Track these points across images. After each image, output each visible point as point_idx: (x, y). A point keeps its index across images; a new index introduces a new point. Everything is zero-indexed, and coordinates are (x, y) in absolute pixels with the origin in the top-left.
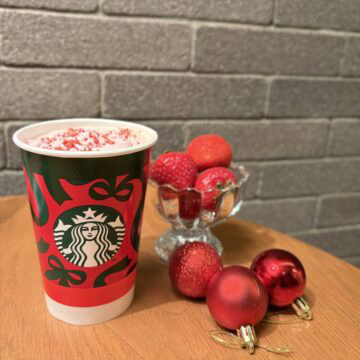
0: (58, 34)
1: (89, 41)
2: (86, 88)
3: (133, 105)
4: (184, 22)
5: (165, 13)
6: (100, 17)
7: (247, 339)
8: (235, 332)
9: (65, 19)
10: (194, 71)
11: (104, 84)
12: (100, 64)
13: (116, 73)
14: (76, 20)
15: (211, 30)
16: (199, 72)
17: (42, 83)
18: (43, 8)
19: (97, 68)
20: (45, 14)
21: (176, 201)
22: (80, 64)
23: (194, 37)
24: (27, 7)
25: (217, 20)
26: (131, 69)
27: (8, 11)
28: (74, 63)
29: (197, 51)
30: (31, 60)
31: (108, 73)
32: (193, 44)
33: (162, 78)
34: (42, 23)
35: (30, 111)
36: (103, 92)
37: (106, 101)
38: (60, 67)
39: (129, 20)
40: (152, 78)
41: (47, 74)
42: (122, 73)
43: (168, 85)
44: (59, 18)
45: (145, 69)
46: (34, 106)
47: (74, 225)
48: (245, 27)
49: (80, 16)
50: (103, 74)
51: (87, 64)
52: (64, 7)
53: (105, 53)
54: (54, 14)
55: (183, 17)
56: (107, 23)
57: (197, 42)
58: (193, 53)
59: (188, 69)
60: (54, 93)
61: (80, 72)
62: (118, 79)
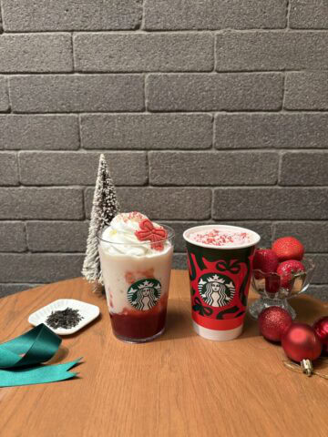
0: (185, 164)
1: (205, 168)
2: (201, 199)
3: (234, 210)
4: (273, 151)
5: (260, 146)
6: (213, 151)
7: (306, 367)
8: (299, 364)
9: (190, 154)
10: (280, 185)
11: (214, 195)
12: (212, 183)
13: (223, 188)
14: (197, 154)
15: (293, 155)
16: (285, 186)
17: (174, 196)
18: (177, 149)
19: (209, 185)
20: (178, 152)
21: (264, 280)
22: (199, 183)
23: (281, 161)
24: (167, 149)
25: (299, 148)
26: (233, 185)
27: (155, 152)
28: (195, 183)
29: (283, 171)
30: (168, 182)
31: (217, 188)
32: (280, 166)
33: (256, 190)
34: (176, 158)
35: (165, 214)
36: (213, 201)
37: (215, 207)
38: (186, 185)
39: (233, 152)
40: (248, 190)
41: (177, 190)
42: (226, 188)
43: (260, 195)
44: (186, 154)
45: (243, 185)
46: (168, 211)
47: (208, 282)
48: (321, 151)
49: (200, 152)
50: (213, 189)
51: (203, 183)
52: (190, 147)
53: (215, 175)
54: (183, 152)
55: (273, 147)
56: (218, 155)
57: (282, 164)
58: (280, 172)
59: (276, 184)
60: (181, 203)
61: (199, 188)
62: (224, 192)
